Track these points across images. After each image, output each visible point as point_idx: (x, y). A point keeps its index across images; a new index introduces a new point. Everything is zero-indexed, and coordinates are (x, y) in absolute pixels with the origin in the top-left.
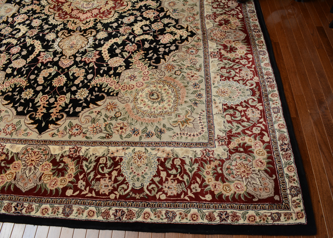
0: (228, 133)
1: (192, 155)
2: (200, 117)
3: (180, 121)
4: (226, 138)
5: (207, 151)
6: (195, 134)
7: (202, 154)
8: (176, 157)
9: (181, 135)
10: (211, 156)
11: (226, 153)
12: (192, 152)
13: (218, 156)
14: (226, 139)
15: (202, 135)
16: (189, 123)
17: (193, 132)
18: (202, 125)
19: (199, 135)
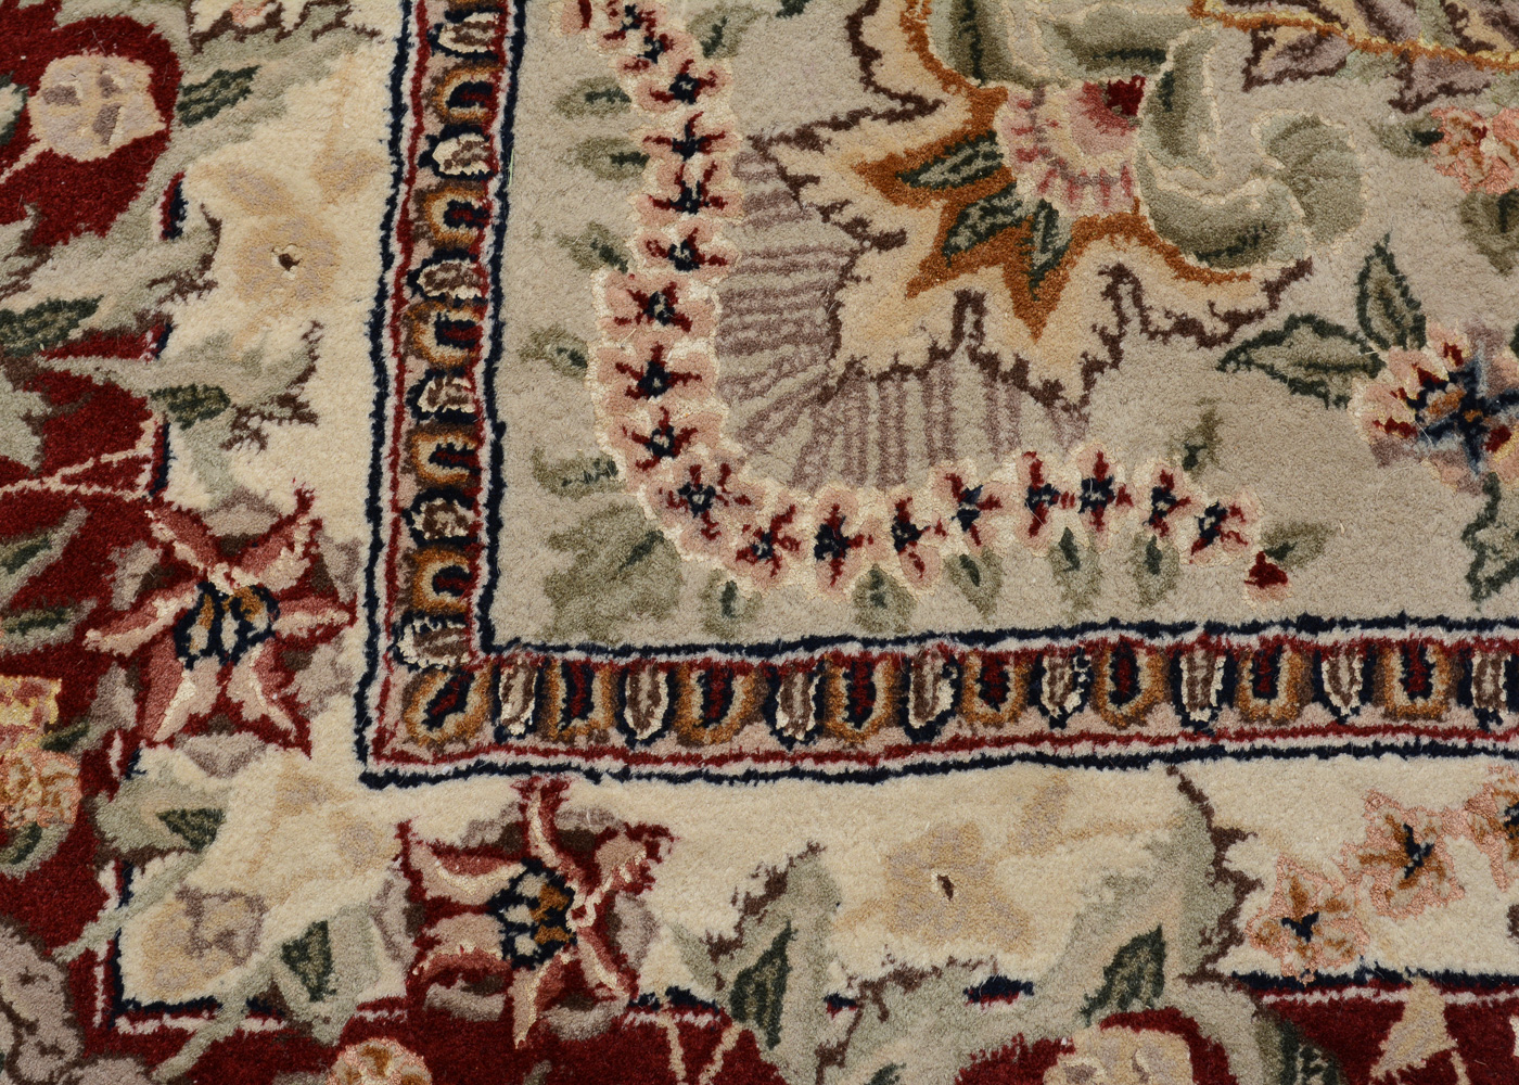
0: (699, 1046)
1: (217, 343)
2: (1100, 492)
3: (1004, 119)
4: (573, 990)
5: (295, 622)
6: (684, 407)
7: (225, 525)
8: (195, 73)
9: (663, 163)
10: (191, 692)
11: (231, 982)
12: (282, 340)
13: (175, 820)
14: (547, 1000)
15: (678, 529)
16: (942, 298)
17: (744, 366)
18: (905, 533)
19: (670, 472)
